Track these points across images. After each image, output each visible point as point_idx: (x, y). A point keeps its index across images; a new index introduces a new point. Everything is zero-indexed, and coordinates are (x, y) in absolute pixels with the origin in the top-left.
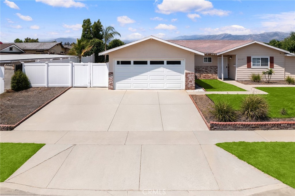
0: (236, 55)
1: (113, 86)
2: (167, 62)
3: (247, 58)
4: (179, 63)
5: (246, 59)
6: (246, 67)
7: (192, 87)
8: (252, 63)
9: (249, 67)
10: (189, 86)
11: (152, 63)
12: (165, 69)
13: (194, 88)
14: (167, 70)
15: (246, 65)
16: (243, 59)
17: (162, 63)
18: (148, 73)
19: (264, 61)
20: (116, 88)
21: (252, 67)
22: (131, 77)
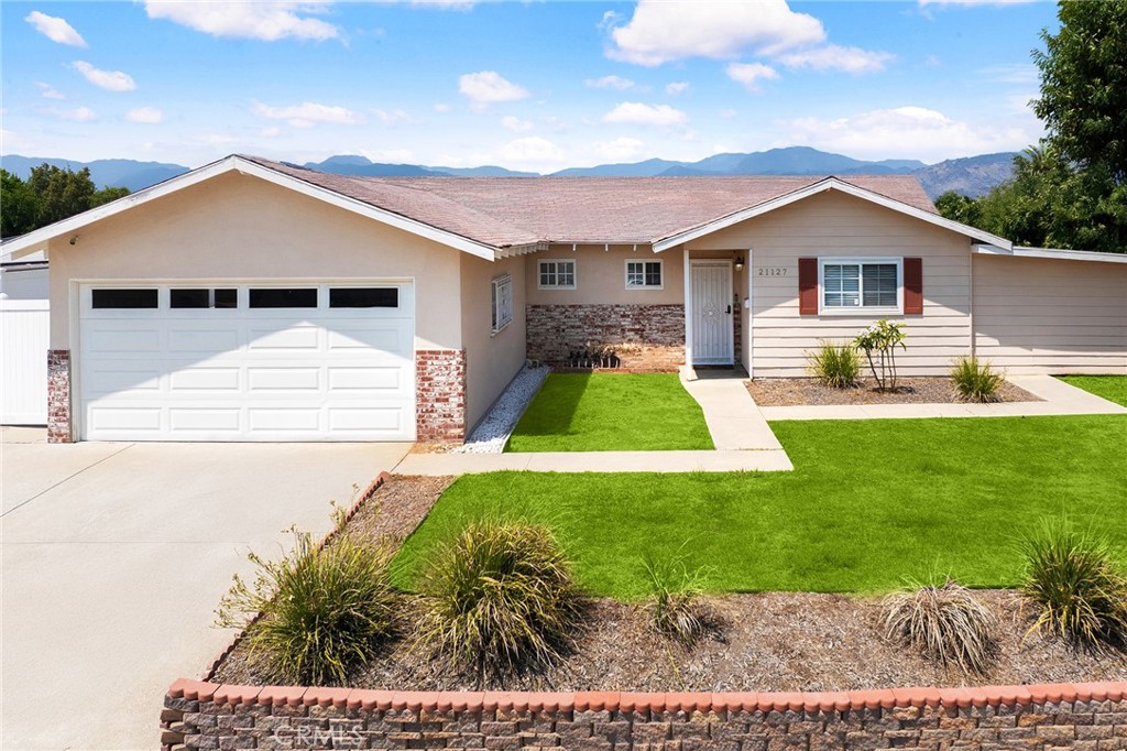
0: (748, 251)
1: (70, 421)
2: (334, 293)
3: (797, 264)
4: (387, 298)
5: (795, 272)
6: (797, 312)
7: (447, 427)
8: (821, 291)
9: (808, 309)
10: (436, 422)
11: (261, 299)
12: (322, 331)
13: (459, 431)
14: (335, 338)
15: (797, 302)
16: (782, 272)
17: (305, 298)
18: (243, 351)
19: (879, 280)
20: (91, 433)
21: (823, 310)
22: (159, 376)
